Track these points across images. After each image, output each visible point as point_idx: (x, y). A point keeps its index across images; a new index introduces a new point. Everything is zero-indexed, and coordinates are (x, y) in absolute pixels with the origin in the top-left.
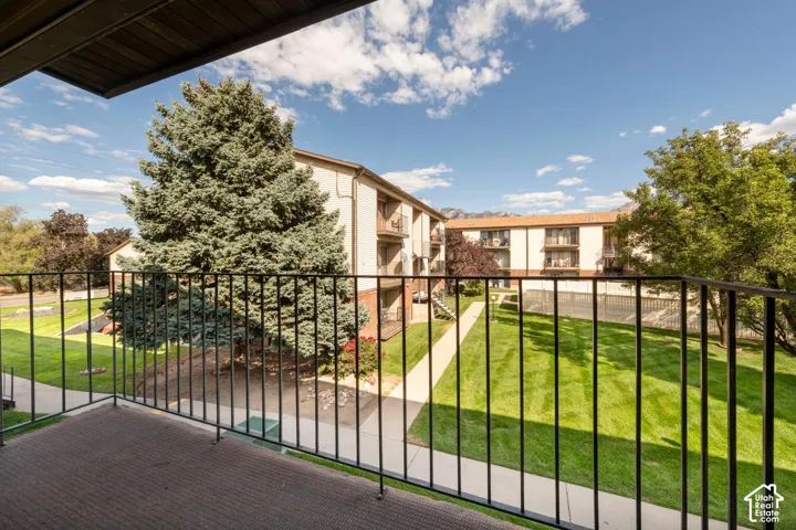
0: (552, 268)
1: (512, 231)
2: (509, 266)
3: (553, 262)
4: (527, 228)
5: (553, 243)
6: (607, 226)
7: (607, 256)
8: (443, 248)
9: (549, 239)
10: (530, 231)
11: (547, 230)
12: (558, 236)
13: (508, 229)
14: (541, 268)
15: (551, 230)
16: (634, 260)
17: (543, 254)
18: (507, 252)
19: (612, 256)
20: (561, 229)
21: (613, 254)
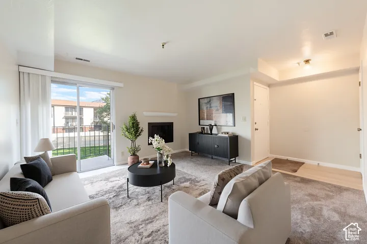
5: (70, 114)
6: (95, 109)
7: (95, 121)
16: (105, 122)
19: (97, 121)
21: (98, 120)
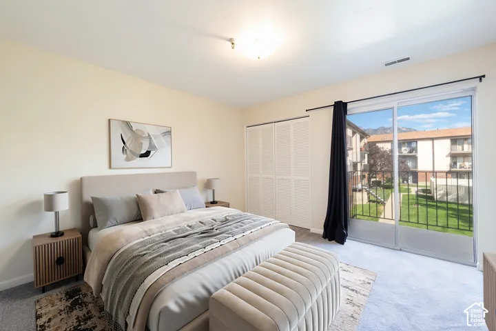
0: (458, 169)
1: (419, 143)
2: (416, 167)
3: (458, 164)
4: (433, 139)
8: (366, 155)
9: (454, 147)
10: (435, 141)
11: (452, 140)
12: (463, 144)
13: (416, 141)
14: (447, 169)
15: (455, 140)
17: (449, 158)
18: (415, 158)
20: (466, 139)
